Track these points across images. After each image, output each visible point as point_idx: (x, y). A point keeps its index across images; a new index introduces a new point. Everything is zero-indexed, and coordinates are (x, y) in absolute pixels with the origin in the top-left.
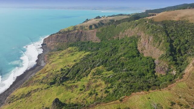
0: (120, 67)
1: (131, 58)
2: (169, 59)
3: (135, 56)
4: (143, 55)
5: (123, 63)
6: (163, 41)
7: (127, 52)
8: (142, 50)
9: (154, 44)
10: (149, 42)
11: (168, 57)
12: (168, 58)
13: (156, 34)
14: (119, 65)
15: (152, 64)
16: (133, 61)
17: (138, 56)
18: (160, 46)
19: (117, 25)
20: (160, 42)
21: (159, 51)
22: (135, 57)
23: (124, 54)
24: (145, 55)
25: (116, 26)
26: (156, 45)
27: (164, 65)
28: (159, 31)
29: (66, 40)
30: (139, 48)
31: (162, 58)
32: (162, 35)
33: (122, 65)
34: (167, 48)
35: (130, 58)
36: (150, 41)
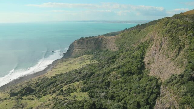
0: (102, 88)
1: (126, 75)
2: (183, 89)
3: (133, 72)
4: (149, 73)
5: (109, 82)
6: (187, 47)
7: (124, 65)
8: (148, 64)
9: (169, 52)
10: (160, 50)
11: (184, 83)
12: (182, 86)
13: (174, 34)
14: (102, 84)
15: (152, 93)
16: (125, 82)
17: (139, 73)
18: (179, 57)
19: (142, 30)
20: (180, 49)
21: (174, 68)
22: (133, 74)
23: (119, 68)
24: (151, 74)
25: (140, 31)
26: (172, 55)
27: (169, 103)
28: (181, 29)
29: (86, 47)
30: (146, 60)
31: (170, 84)
32: (186, 35)
33: (106, 85)
34: (190, 62)
35: (122, 76)
36: (162, 48)
